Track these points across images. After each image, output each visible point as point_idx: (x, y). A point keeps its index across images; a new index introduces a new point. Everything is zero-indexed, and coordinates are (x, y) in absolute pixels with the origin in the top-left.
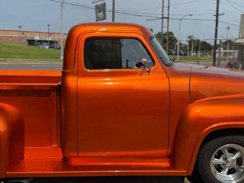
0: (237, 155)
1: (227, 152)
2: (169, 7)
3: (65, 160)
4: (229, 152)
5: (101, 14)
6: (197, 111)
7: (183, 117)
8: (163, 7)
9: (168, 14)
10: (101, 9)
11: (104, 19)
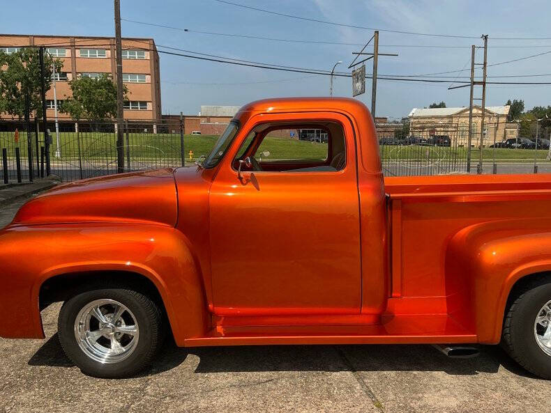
2: (485, 64)
5: (359, 85)
8: (473, 64)
9: (485, 76)
10: (359, 76)
11: (363, 91)
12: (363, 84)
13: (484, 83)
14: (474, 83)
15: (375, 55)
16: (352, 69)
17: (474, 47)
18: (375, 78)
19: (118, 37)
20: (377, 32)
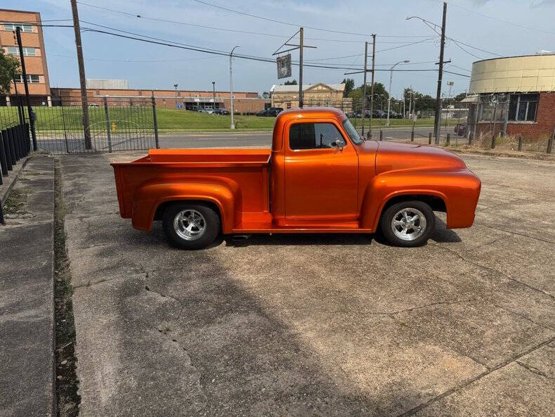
0: (415, 217)
1: (406, 215)
2: (374, 56)
3: (275, 223)
4: (408, 215)
5: (284, 70)
6: (382, 181)
7: (369, 186)
8: (366, 56)
9: (373, 65)
10: (284, 62)
11: (289, 75)
12: (289, 69)
13: (373, 71)
14: (367, 71)
15: (301, 47)
16: (277, 56)
17: (366, 43)
18: (301, 65)
20: (302, 29)
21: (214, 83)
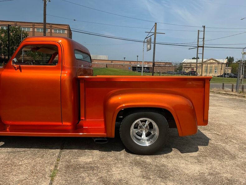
2: (204, 38)
8: (198, 38)
9: (203, 44)
10: (149, 42)
11: (150, 49)
12: (150, 46)
13: (203, 47)
14: (199, 47)
15: (155, 33)
16: (147, 39)
17: (199, 31)
18: (155, 44)
19: (45, 23)
20: (156, 23)
21: (138, 56)
